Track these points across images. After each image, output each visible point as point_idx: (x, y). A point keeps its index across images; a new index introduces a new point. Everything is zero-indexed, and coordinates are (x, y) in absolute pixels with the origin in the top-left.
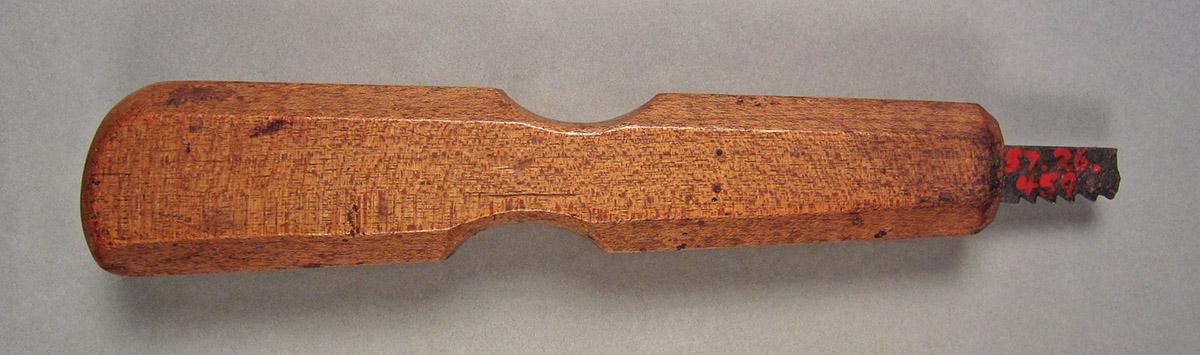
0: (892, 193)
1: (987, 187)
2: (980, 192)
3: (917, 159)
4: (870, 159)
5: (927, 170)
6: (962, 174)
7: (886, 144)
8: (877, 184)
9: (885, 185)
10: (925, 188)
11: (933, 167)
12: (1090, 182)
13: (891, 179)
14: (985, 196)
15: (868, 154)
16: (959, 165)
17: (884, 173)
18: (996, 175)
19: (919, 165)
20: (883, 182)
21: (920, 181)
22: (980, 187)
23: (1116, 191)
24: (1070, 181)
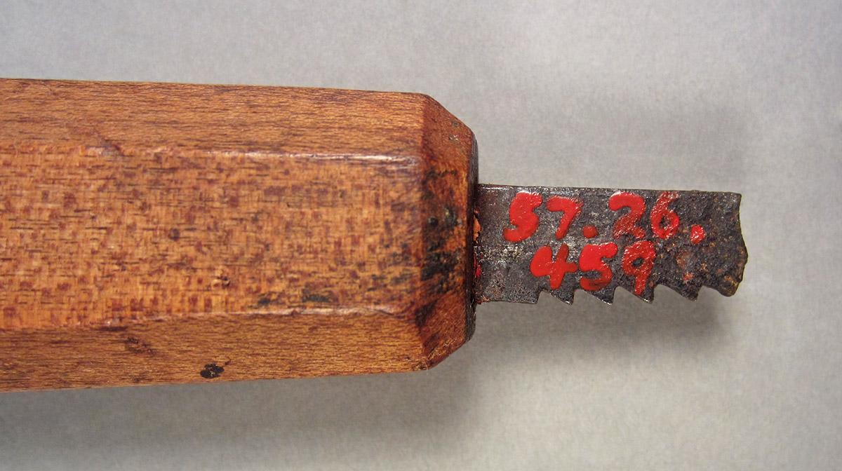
0: (194, 286)
1: (416, 271)
2: (397, 281)
3: (254, 208)
4: (144, 207)
5: (276, 232)
6: (355, 242)
7: (180, 175)
8: (159, 265)
9: (178, 266)
10: (269, 273)
11: (288, 226)
12: (687, 260)
13: (191, 251)
14: (412, 291)
15: (136, 194)
16: (350, 222)
17: (176, 238)
18: (441, 244)
19: (255, 220)
20: (174, 257)
21: (258, 257)
22: (397, 271)
23: (739, 279)
24: (641, 258)
